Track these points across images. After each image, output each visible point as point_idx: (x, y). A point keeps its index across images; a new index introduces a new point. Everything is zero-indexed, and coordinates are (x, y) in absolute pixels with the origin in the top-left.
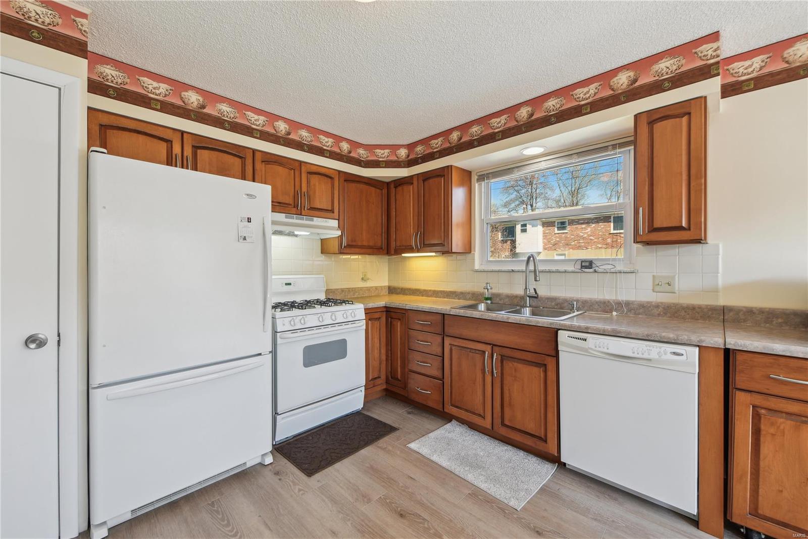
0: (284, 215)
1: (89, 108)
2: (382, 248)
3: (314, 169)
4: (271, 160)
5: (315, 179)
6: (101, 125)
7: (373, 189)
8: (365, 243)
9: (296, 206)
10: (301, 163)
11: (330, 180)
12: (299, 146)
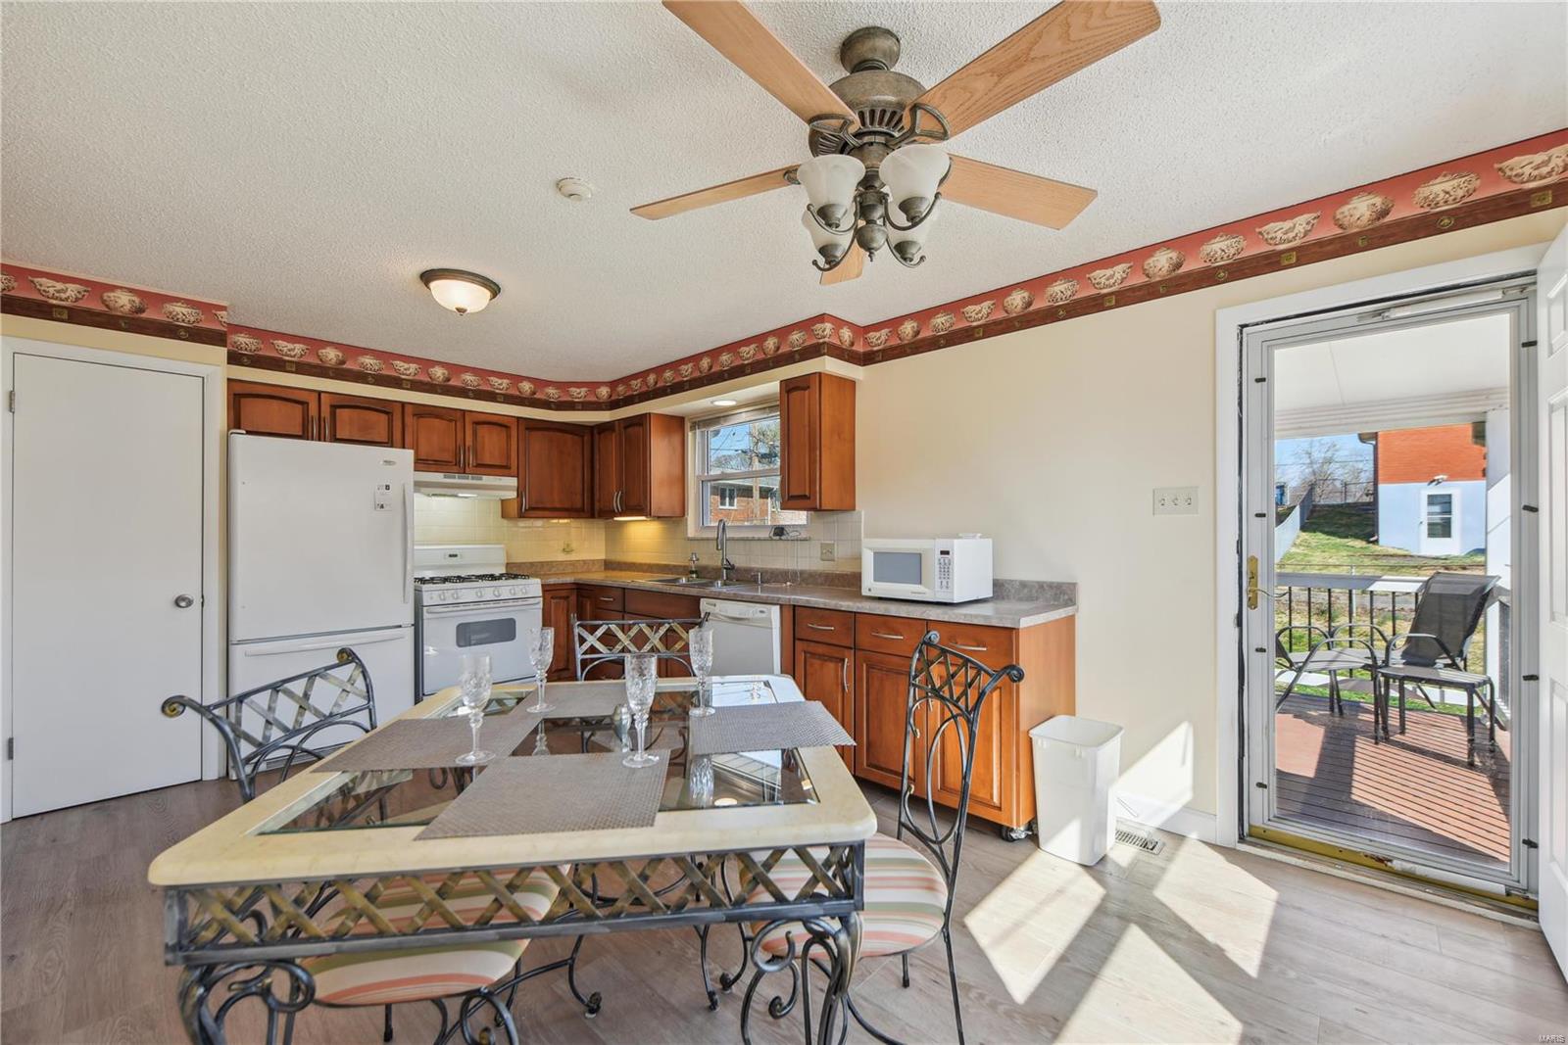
0: (442, 475)
1: (229, 379)
2: (583, 510)
3: (483, 418)
4: (424, 412)
5: (483, 430)
6: (235, 395)
7: (569, 436)
8: (558, 506)
9: (457, 463)
10: (464, 412)
11: (504, 429)
12: (462, 392)
